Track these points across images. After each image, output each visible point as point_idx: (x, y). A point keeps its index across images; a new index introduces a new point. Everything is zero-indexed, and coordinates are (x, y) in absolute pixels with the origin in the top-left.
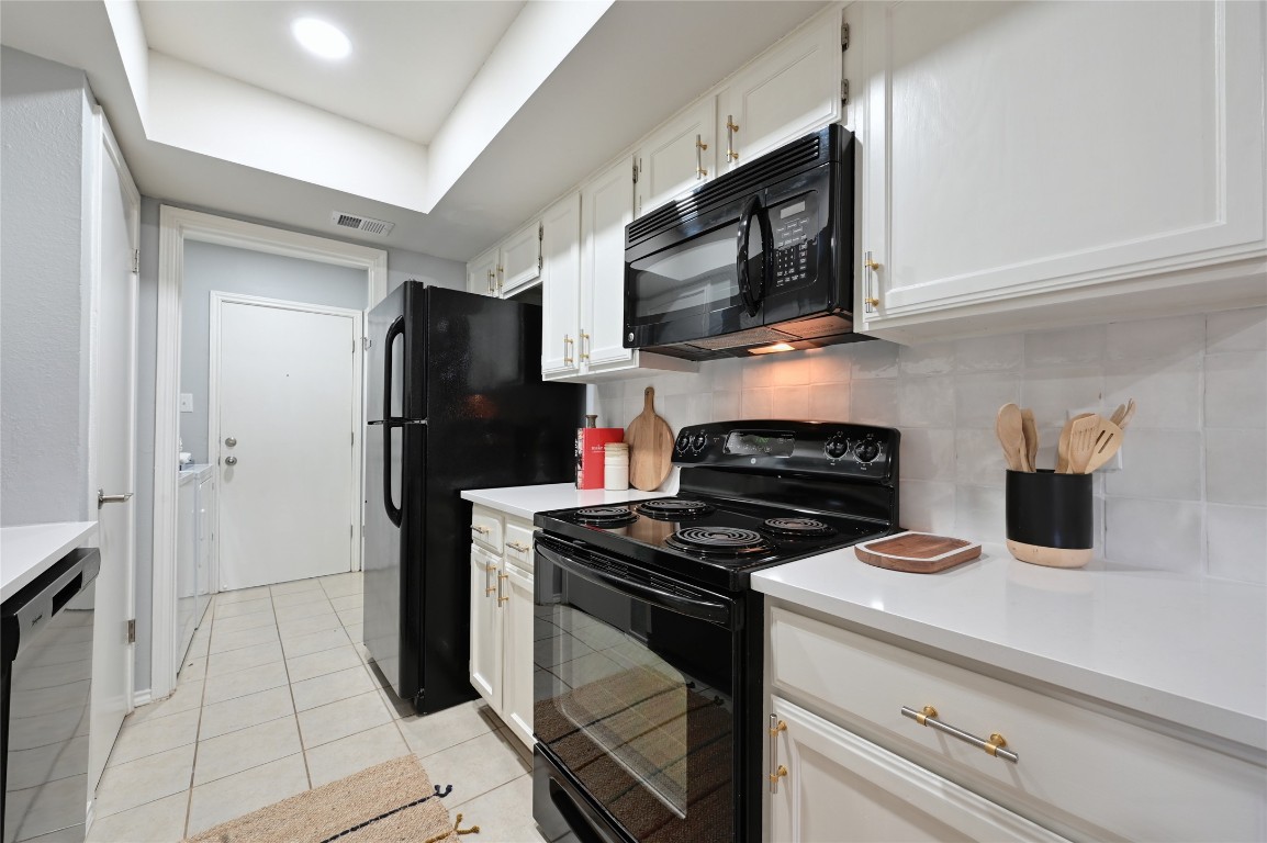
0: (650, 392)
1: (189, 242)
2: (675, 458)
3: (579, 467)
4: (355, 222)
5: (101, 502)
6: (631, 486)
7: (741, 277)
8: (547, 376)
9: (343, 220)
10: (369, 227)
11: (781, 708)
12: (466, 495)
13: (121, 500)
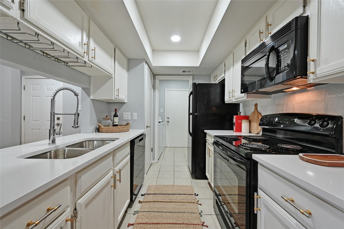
0: (256, 105)
1: (160, 80)
2: (260, 125)
3: (234, 126)
4: (185, 71)
5: (147, 127)
6: (250, 132)
7: (266, 71)
8: (226, 102)
9: (183, 72)
10: (188, 72)
11: (260, 192)
12: (205, 131)
13: (149, 127)
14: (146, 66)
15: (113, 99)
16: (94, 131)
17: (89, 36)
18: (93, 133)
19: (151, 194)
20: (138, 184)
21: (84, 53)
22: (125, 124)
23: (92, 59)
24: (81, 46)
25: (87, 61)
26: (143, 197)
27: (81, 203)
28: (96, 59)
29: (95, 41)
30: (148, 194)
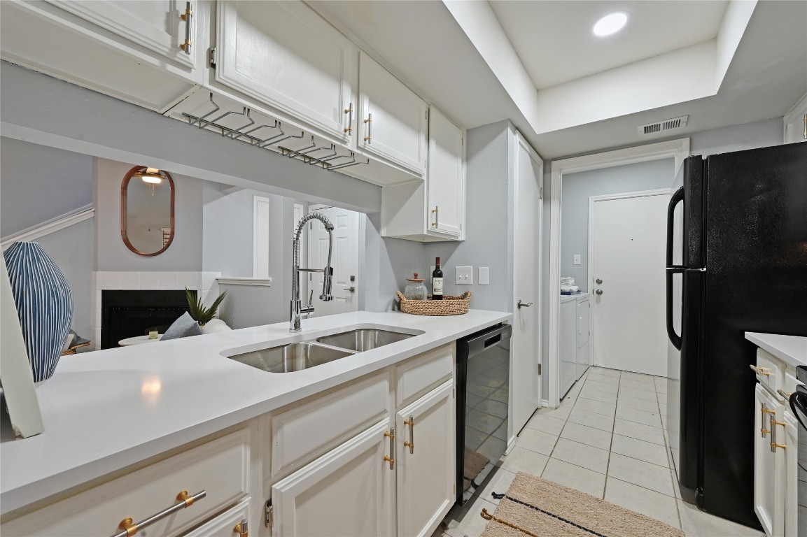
1: (565, 176)
4: (657, 128)
5: (519, 306)
9: (647, 130)
10: (667, 126)
12: (749, 336)
13: (527, 306)
14: (515, 140)
15: (425, 233)
16: (390, 307)
17: (357, 93)
18: (386, 313)
19: (521, 503)
20: (489, 457)
21: (344, 133)
22: (459, 294)
23: (365, 144)
24: (338, 118)
25: (356, 150)
26: (497, 501)
27: (283, 491)
28: (372, 140)
29: (373, 101)
30: (511, 499)
